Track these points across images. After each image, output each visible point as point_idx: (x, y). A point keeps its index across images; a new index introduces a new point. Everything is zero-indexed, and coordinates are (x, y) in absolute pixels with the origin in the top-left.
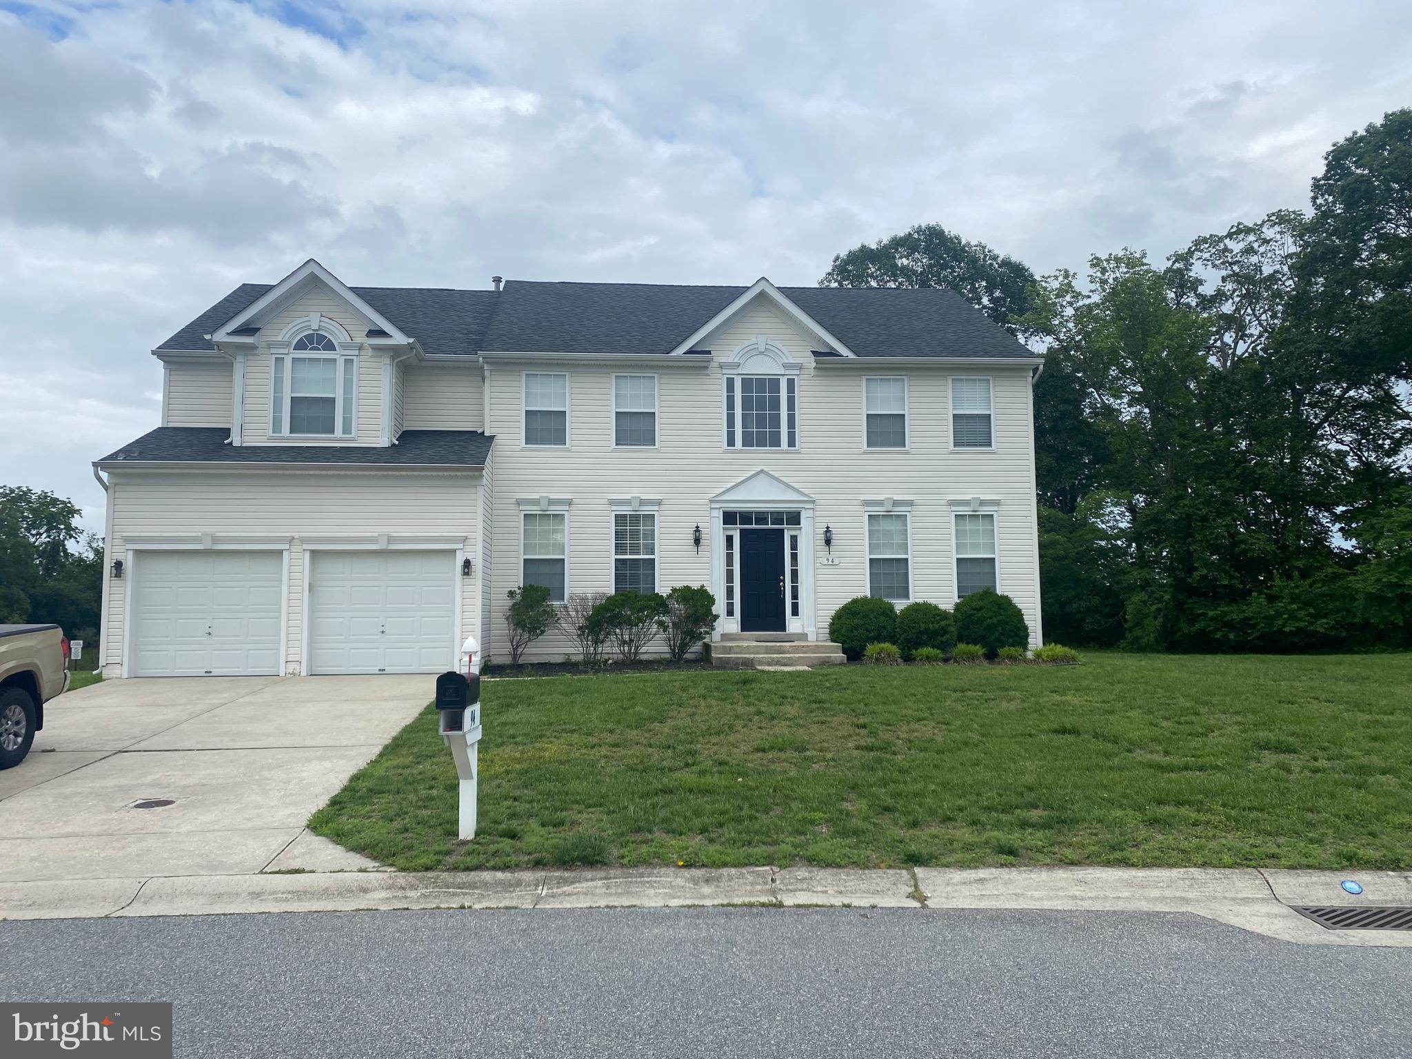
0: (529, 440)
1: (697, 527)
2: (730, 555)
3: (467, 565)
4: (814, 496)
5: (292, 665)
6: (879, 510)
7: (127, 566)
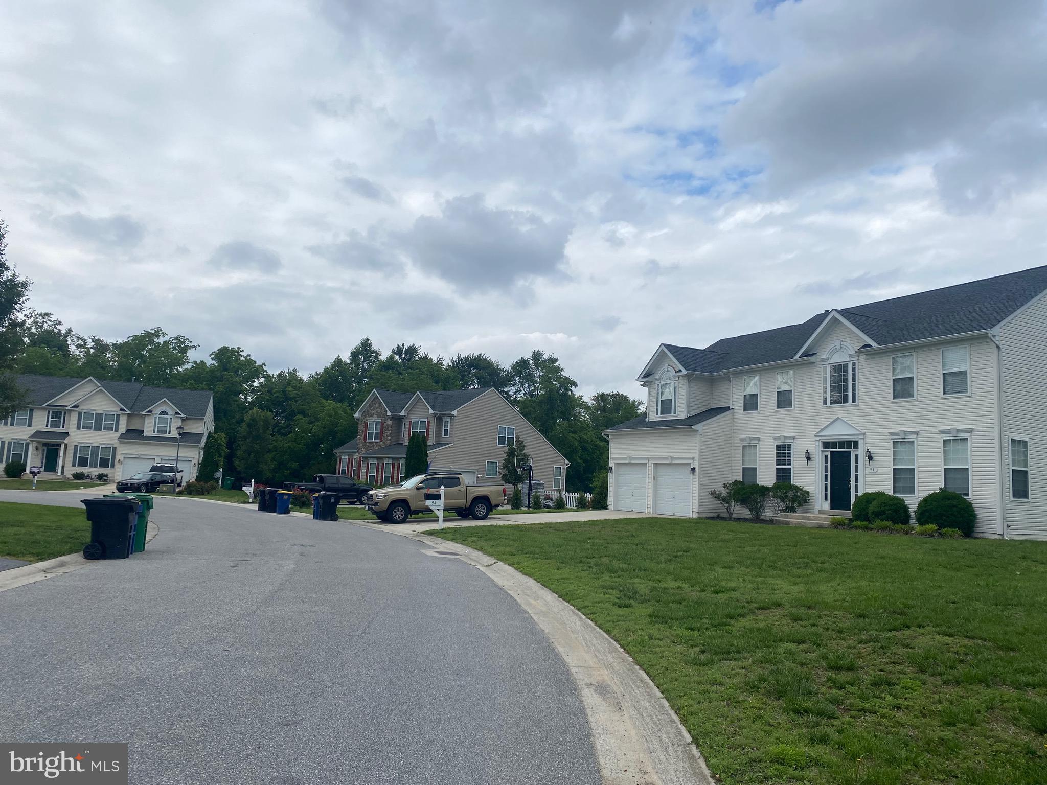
0: (745, 410)
1: (807, 451)
2: (826, 466)
3: (693, 470)
4: (863, 432)
5: (649, 509)
6: (897, 438)
7: (613, 468)
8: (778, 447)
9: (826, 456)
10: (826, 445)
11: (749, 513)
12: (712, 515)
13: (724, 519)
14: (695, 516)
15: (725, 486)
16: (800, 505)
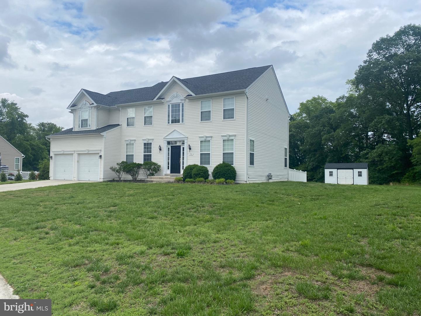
0: (127, 126)
1: (160, 146)
2: (169, 153)
3: (101, 156)
4: (187, 136)
5: (75, 178)
6: (203, 139)
7: (53, 157)
8: (145, 144)
9: (169, 148)
10: (169, 143)
11: (131, 177)
12: (110, 179)
13: (117, 181)
14: (102, 180)
15: (118, 164)
16: (156, 172)
